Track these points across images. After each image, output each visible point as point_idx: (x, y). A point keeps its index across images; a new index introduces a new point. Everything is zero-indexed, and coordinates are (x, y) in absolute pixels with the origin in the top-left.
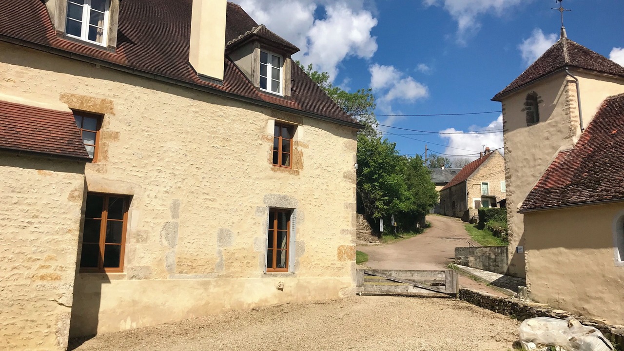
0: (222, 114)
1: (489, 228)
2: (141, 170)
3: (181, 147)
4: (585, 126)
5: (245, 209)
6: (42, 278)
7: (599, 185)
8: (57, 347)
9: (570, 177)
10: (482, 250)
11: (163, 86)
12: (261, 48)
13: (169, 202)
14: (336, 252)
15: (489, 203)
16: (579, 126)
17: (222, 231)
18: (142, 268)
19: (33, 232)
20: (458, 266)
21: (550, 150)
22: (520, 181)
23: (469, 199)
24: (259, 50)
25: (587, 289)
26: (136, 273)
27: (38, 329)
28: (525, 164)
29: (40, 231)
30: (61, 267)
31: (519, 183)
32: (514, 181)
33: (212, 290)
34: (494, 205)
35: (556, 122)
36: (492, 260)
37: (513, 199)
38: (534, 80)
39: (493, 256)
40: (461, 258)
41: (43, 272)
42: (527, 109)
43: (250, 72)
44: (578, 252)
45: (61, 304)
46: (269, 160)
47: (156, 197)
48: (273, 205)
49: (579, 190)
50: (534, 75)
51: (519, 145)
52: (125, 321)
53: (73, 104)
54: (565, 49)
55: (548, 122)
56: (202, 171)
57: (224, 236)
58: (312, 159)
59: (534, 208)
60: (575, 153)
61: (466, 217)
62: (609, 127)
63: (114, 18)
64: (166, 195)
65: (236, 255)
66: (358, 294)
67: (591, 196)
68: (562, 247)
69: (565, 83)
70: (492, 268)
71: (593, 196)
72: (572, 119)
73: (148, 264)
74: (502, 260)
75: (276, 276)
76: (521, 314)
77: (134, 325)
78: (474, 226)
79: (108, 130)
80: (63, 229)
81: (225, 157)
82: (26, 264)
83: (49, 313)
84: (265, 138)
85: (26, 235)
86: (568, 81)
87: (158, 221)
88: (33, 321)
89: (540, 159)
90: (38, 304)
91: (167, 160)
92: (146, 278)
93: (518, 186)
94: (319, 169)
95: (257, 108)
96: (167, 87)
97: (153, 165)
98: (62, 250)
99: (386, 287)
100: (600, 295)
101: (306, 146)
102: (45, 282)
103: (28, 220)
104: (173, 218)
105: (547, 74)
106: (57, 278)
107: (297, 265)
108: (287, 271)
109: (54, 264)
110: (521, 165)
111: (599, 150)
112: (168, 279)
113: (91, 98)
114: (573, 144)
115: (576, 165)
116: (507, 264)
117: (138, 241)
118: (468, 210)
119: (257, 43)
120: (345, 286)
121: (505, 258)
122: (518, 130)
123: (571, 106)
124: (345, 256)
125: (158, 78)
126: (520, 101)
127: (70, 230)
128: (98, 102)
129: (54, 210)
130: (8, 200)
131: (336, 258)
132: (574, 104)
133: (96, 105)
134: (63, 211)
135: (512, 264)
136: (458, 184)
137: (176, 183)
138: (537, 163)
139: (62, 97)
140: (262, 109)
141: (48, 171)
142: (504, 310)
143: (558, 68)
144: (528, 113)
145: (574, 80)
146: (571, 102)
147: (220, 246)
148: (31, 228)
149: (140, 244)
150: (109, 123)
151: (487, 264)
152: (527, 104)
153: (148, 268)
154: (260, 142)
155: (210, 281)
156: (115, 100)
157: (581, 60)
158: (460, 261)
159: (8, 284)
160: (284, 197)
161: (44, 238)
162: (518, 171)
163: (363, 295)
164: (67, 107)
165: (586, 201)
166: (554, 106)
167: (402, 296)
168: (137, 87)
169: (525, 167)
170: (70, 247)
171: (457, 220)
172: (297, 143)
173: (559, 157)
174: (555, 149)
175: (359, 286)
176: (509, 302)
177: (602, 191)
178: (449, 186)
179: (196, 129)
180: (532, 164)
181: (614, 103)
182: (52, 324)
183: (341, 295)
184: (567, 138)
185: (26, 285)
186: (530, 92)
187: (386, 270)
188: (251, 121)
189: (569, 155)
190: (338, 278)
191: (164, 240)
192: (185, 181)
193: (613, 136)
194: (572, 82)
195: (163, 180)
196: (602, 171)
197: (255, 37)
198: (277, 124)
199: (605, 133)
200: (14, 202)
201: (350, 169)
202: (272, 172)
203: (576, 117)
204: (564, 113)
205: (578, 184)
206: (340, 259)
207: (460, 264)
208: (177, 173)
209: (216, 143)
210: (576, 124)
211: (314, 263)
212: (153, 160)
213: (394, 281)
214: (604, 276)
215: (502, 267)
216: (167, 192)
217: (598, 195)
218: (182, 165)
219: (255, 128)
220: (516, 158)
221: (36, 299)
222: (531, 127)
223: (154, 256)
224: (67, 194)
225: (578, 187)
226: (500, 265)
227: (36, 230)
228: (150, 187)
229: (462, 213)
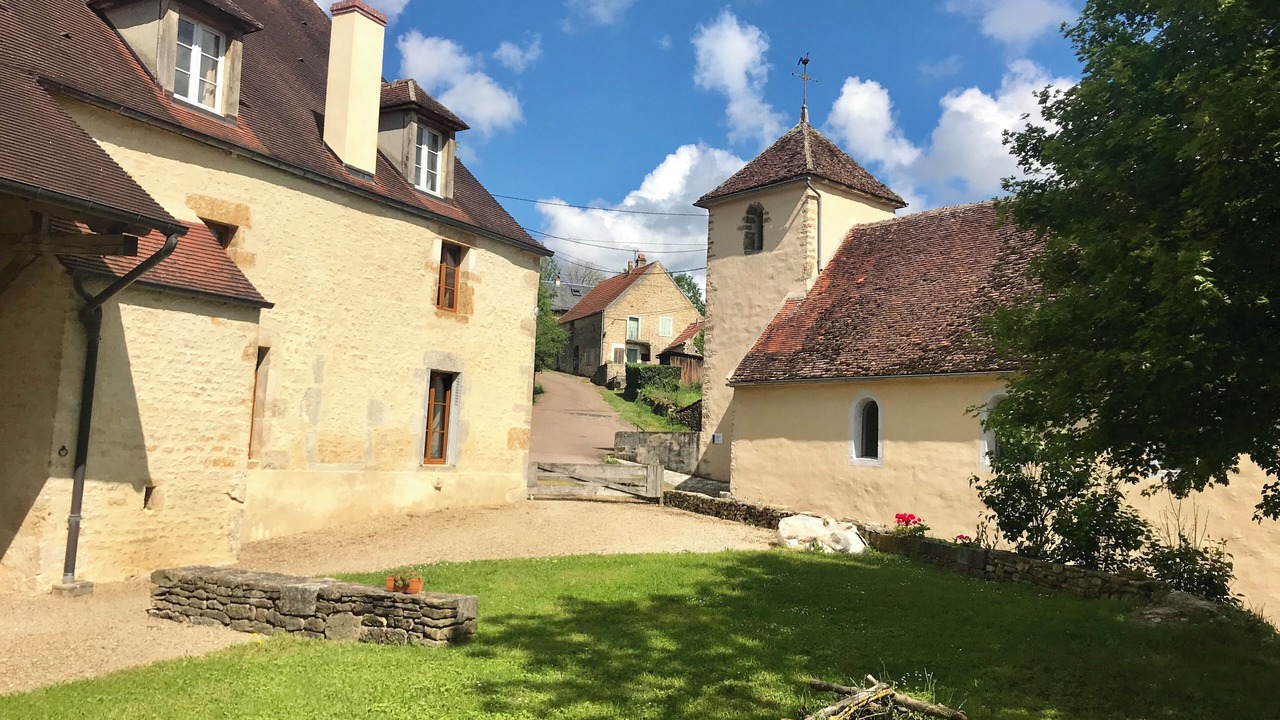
0: (379, 229)
1: (645, 400)
2: (281, 311)
3: (328, 278)
4: (823, 266)
5: (401, 372)
6: (216, 463)
7: (838, 355)
8: (229, 554)
9: (801, 338)
10: (660, 437)
11: (310, 186)
12: (419, 121)
13: (312, 359)
14: (506, 437)
15: (638, 353)
16: (816, 264)
17: (372, 402)
18: (278, 453)
19: (206, 402)
20: (620, 461)
21: (775, 296)
22: (726, 336)
23: (605, 346)
24: (416, 125)
25: (811, 495)
26: (270, 460)
27: (209, 530)
28: (737, 311)
29: (215, 400)
30: (235, 449)
31: (724, 338)
32: (718, 336)
33: (359, 487)
34: (646, 357)
35: (786, 255)
36: (674, 453)
37: (715, 363)
38: (761, 186)
39: (676, 448)
40: (624, 449)
41: (217, 455)
42: (747, 228)
43: (400, 159)
44: (804, 445)
45: (234, 499)
46: (432, 299)
47: (296, 352)
48: (434, 368)
49: (813, 360)
50: (761, 178)
51: (730, 281)
52: (257, 529)
53: (202, 210)
54: (806, 144)
55: (775, 252)
56: (351, 314)
57: (375, 410)
58: (484, 299)
59: (751, 381)
60: (808, 304)
61: (599, 377)
62: (854, 271)
63: (236, 72)
64: (309, 348)
65: (388, 439)
66: (529, 499)
67: (827, 370)
68: (784, 437)
69: (804, 198)
70: (674, 466)
71: (830, 370)
72: (808, 253)
73: (285, 448)
74: (690, 454)
75: (433, 469)
76: (760, 519)
77: (268, 535)
78: (617, 394)
79: (242, 251)
80: (236, 398)
81: (379, 294)
82: (200, 444)
83: (221, 510)
84: (428, 266)
85: (198, 405)
86: (808, 197)
87: (298, 386)
88: (206, 519)
89: (759, 306)
90: (211, 498)
91: (311, 296)
92: (281, 468)
93: (723, 344)
94: (493, 314)
95: (423, 222)
96: (316, 187)
97: (294, 304)
98: (236, 427)
99: (567, 488)
100: (827, 503)
101: (478, 280)
102: (218, 469)
103: (201, 386)
104: (316, 382)
105: (782, 180)
106: (230, 464)
107: (458, 455)
108: (444, 462)
109: (227, 445)
110: (730, 312)
111: (839, 303)
112: (308, 471)
113: (223, 202)
114: (806, 291)
115: (810, 323)
116: (697, 459)
117: (274, 415)
118: (606, 365)
119: (413, 114)
120: (514, 486)
121: (695, 450)
122: (730, 259)
123: (809, 234)
124: (516, 443)
125: (309, 176)
126: (738, 213)
127: (244, 400)
128: (232, 208)
129: (228, 372)
130: (182, 357)
131: (505, 446)
132: (813, 232)
133: (228, 212)
134: (236, 374)
135: (705, 461)
136: (589, 316)
137: (321, 331)
138: (753, 312)
139: (189, 199)
140: (428, 223)
141: (221, 319)
142: (735, 515)
143: (796, 175)
144: (747, 235)
145: (815, 195)
146: (809, 229)
147: (369, 425)
148: (204, 397)
149: (276, 419)
150: (244, 239)
151: (666, 459)
152: (747, 220)
153: (284, 453)
154: (423, 273)
155: (356, 474)
156: (253, 207)
157: (827, 166)
158: (623, 453)
159: (182, 470)
160: (449, 356)
161: (219, 409)
162: (724, 321)
163: (534, 499)
164: (195, 215)
165: (820, 377)
166: (786, 231)
167: (590, 500)
168: (279, 187)
169: (735, 315)
170: (244, 423)
171: (583, 382)
172: (466, 274)
173: (786, 307)
174: (781, 294)
175: (530, 486)
176: (743, 505)
177: (841, 363)
178: (570, 319)
179: (348, 252)
180: (746, 312)
181: (862, 235)
182: (225, 523)
183: (509, 499)
184: (799, 280)
185: (198, 472)
186: (753, 202)
187: (568, 465)
188: (414, 241)
189: (800, 307)
190: (505, 475)
191: (304, 414)
192: (331, 330)
193: (859, 286)
194: (813, 198)
195: (306, 326)
196: (842, 336)
197: (414, 106)
198: (445, 245)
199: (848, 279)
200: (187, 360)
201: (528, 315)
202: (435, 318)
203: (813, 250)
204: (798, 242)
205: (811, 351)
206: (511, 446)
207: (622, 457)
208: (322, 316)
209: (370, 273)
210: (812, 261)
211: (479, 452)
212: (295, 296)
213: (579, 480)
214: (833, 478)
215: (689, 465)
216: (309, 344)
217: (836, 370)
218: (330, 304)
219: (419, 252)
220: (723, 301)
221: (208, 491)
222: (749, 256)
223: (292, 437)
224: (241, 352)
225: (811, 355)
226: (686, 461)
227: (209, 398)
228: (289, 337)
229: (592, 370)
